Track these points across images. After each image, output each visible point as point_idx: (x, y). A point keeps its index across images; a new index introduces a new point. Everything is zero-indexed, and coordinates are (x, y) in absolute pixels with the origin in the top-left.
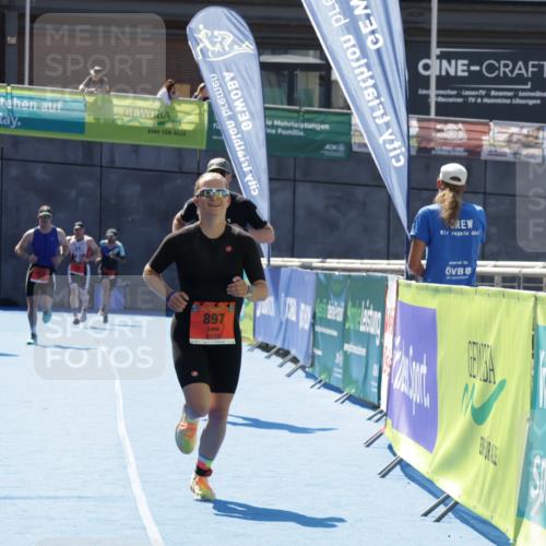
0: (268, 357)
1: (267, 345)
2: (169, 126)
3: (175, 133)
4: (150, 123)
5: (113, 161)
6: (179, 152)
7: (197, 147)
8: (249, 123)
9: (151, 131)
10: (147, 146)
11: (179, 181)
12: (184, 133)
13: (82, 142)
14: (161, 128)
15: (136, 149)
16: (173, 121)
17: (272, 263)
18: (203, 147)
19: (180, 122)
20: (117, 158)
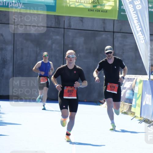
0: (149, 126)
1: (149, 120)
2: (99, 7)
3: (102, 11)
4: (89, 6)
5: (70, 26)
6: (104, 21)
7: (113, 18)
8: (140, 5)
9: (90, 10)
10: (87, 18)
11: (104, 36)
12: (106, 11)
13: (55, 15)
14: (95, 8)
15: (82, 19)
16: (101, 5)
17: (151, 78)
18: (116, 18)
19: (104, 5)
20: (72, 24)
